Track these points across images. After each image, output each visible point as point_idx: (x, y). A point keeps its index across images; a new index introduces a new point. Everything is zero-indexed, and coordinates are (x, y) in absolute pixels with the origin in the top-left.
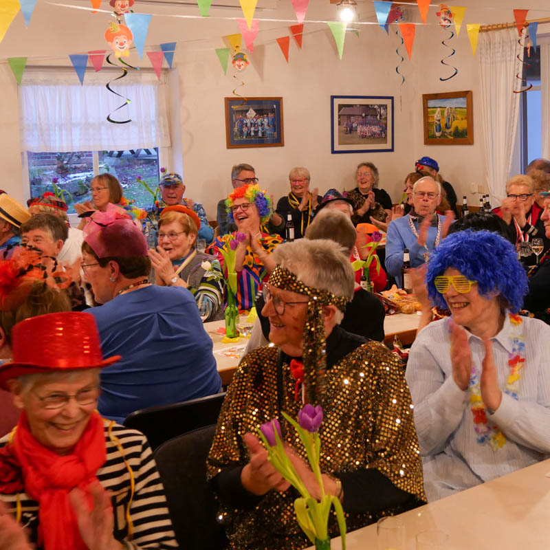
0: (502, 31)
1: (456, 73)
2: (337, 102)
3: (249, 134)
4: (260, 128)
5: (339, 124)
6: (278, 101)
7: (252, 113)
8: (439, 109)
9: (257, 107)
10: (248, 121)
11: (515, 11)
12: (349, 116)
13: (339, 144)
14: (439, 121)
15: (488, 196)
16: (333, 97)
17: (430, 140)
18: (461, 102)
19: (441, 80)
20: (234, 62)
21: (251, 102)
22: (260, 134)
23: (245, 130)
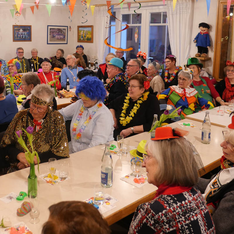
0: (104, 6)
1: (87, 21)
2: (49, 27)
3: (20, 37)
4: (24, 35)
5: (50, 35)
6: (30, 27)
7: (21, 30)
8: (82, 31)
9: (23, 28)
10: (20, 33)
11: (107, 1)
12: (53, 32)
13: (50, 41)
14: (82, 35)
15: (97, 60)
16: (48, 26)
17: (79, 41)
18: (90, 29)
19: (82, 23)
20: (16, 14)
21: (21, 27)
22: (24, 37)
23: (19, 36)
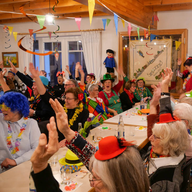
1: (10, 46)
8: (7, 57)
11: (29, 29)
14: (8, 60)
17: (5, 66)
18: (14, 55)
19: (5, 48)
